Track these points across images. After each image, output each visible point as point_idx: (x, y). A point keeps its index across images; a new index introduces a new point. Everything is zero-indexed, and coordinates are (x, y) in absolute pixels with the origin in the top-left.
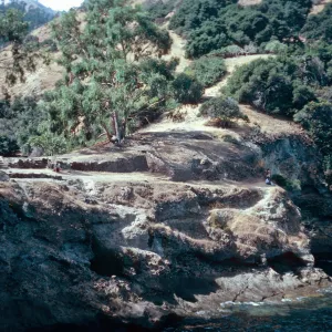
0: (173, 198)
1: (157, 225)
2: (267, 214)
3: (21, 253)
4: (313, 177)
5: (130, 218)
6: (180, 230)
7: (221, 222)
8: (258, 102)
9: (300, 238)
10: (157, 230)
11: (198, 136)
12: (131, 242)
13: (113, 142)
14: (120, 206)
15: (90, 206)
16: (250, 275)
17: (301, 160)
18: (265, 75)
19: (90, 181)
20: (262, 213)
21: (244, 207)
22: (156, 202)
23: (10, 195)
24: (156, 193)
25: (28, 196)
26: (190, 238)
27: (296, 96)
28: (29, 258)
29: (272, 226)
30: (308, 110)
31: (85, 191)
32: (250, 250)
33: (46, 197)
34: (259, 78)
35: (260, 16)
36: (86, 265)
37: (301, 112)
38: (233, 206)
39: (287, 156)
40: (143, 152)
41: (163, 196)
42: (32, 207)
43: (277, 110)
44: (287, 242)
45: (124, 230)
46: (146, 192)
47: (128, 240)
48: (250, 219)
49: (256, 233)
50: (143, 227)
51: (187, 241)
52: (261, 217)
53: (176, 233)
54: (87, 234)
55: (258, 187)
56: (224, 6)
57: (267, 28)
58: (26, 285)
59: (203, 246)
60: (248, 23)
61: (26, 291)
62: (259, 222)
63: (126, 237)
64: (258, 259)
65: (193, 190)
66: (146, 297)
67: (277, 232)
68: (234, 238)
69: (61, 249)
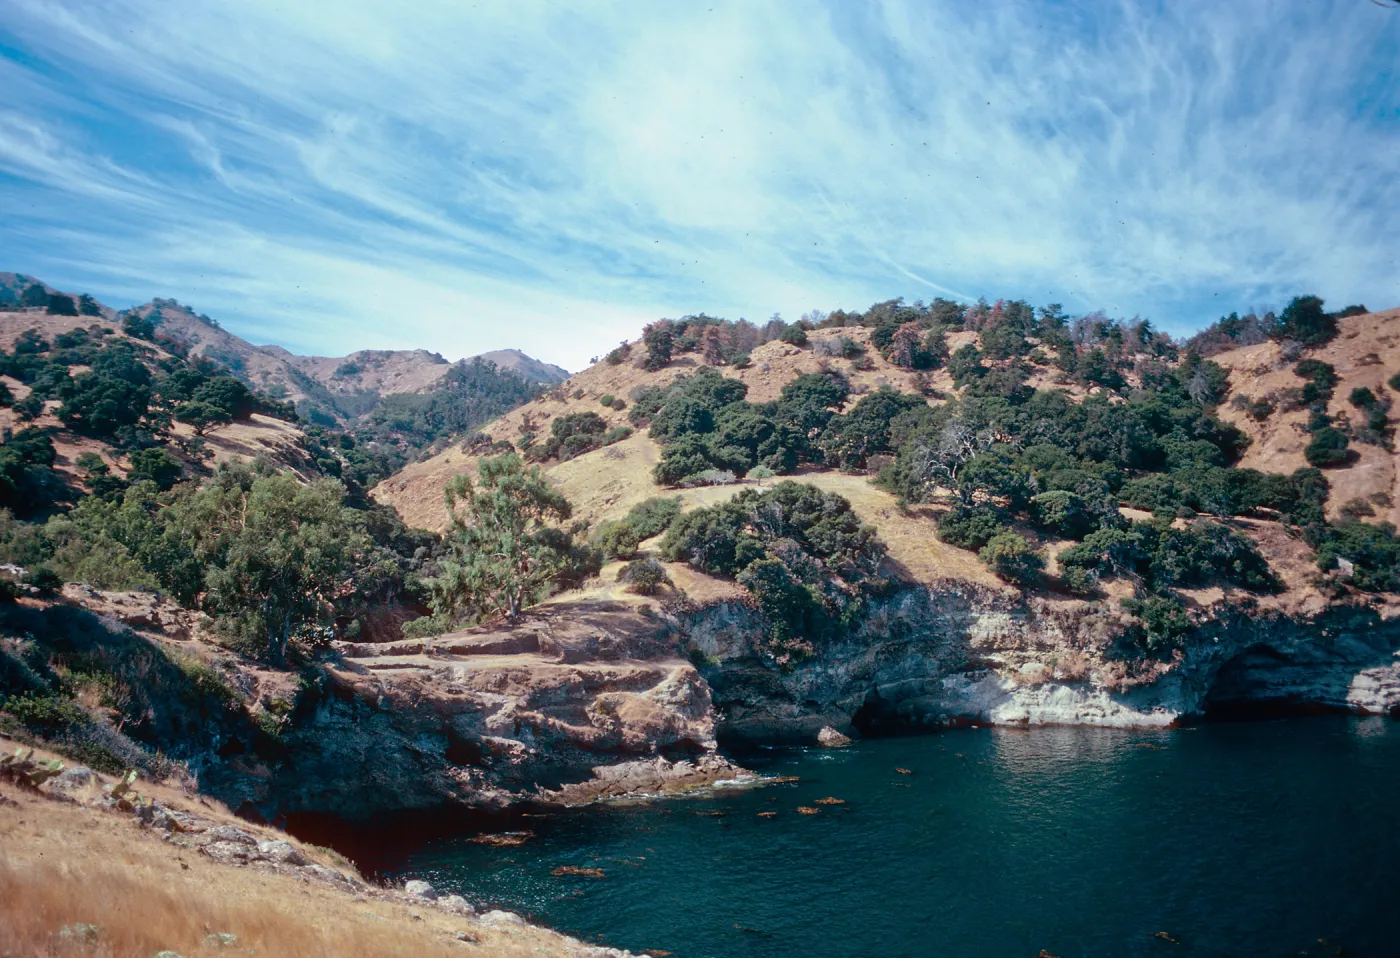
0: (552, 683)
1: (526, 714)
2: (666, 697)
3: (375, 744)
4: (756, 648)
5: (497, 707)
6: (557, 718)
7: (608, 709)
8: (694, 560)
9: (704, 722)
10: (526, 718)
11: (609, 607)
12: (495, 732)
13: (507, 618)
14: (489, 695)
15: (451, 696)
16: (636, 763)
17: (743, 628)
18: (703, 529)
19: (460, 668)
20: (660, 696)
21: (640, 690)
22: (533, 688)
23: (364, 689)
24: (534, 679)
25: (385, 688)
26: (566, 725)
27: (738, 554)
28: (384, 749)
29: (670, 711)
30: (752, 568)
31: (453, 680)
32: (637, 737)
33: (404, 689)
34: (696, 532)
35: (763, 422)
36: (440, 754)
37: (744, 572)
38: (628, 689)
39: (725, 625)
40: (536, 630)
41: (541, 681)
42: (389, 699)
43: (718, 568)
44: (685, 727)
45: (488, 720)
46: (522, 678)
47: (492, 729)
48: (643, 703)
49: (648, 719)
50: (509, 716)
51: (562, 728)
52: (658, 701)
53: (551, 721)
54: (444, 725)
55: (663, 666)
56: (724, 405)
57: (772, 438)
58: (376, 774)
59: (583, 734)
60: (749, 430)
61: (375, 779)
62: (653, 706)
63: (489, 726)
64: (648, 747)
65: (579, 673)
66: (501, 785)
67: (674, 717)
68: (622, 725)
69: (416, 739)
